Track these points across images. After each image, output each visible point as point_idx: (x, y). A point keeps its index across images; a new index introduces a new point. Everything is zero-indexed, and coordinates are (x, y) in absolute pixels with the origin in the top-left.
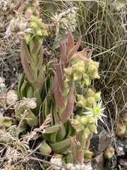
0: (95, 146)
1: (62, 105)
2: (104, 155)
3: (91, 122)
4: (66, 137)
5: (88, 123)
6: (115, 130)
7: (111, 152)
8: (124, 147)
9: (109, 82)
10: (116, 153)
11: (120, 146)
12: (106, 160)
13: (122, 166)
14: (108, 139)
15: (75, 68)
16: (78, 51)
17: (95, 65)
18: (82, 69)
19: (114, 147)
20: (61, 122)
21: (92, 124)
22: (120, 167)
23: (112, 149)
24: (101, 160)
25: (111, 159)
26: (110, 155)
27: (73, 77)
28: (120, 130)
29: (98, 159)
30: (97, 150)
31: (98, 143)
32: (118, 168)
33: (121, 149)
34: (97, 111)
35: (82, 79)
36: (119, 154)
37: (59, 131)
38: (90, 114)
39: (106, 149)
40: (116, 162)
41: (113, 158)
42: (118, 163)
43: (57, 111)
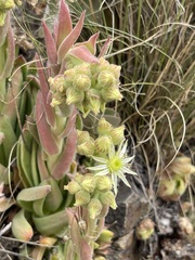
0: (119, 220)
1: (53, 148)
2: (134, 234)
3: (102, 187)
4: (62, 207)
5: (97, 189)
6: (156, 189)
7: (148, 229)
8: (171, 219)
9: (147, 102)
10: (156, 229)
11: (165, 217)
12: (138, 243)
13: (167, 253)
14: (142, 207)
15: (69, 79)
16: (79, 41)
17: (112, 72)
18: (83, 79)
19: (154, 219)
20: (51, 180)
21: (105, 190)
22: (163, 253)
23: (149, 223)
24: (129, 244)
25: (148, 240)
26: (146, 234)
27: (65, 96)
28: (165, 189)
29: (124, 243)
30: (122, 227)
31: (123, 215)
32: (161, 256)
33: (166, 222)
34: (117, 164)
35: (86, 102)
36: (162, 232)
37: (49, 195)
38: (101, 170)
39: (139, 224)
40: (156, 246)
41: (151, 239)
42: (161, 247)
43: (43, 158)
